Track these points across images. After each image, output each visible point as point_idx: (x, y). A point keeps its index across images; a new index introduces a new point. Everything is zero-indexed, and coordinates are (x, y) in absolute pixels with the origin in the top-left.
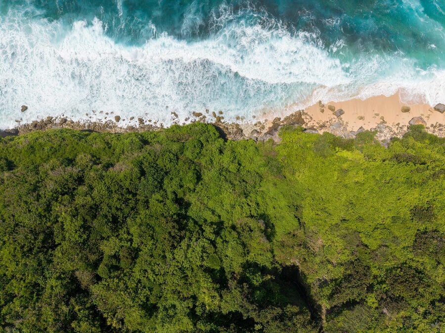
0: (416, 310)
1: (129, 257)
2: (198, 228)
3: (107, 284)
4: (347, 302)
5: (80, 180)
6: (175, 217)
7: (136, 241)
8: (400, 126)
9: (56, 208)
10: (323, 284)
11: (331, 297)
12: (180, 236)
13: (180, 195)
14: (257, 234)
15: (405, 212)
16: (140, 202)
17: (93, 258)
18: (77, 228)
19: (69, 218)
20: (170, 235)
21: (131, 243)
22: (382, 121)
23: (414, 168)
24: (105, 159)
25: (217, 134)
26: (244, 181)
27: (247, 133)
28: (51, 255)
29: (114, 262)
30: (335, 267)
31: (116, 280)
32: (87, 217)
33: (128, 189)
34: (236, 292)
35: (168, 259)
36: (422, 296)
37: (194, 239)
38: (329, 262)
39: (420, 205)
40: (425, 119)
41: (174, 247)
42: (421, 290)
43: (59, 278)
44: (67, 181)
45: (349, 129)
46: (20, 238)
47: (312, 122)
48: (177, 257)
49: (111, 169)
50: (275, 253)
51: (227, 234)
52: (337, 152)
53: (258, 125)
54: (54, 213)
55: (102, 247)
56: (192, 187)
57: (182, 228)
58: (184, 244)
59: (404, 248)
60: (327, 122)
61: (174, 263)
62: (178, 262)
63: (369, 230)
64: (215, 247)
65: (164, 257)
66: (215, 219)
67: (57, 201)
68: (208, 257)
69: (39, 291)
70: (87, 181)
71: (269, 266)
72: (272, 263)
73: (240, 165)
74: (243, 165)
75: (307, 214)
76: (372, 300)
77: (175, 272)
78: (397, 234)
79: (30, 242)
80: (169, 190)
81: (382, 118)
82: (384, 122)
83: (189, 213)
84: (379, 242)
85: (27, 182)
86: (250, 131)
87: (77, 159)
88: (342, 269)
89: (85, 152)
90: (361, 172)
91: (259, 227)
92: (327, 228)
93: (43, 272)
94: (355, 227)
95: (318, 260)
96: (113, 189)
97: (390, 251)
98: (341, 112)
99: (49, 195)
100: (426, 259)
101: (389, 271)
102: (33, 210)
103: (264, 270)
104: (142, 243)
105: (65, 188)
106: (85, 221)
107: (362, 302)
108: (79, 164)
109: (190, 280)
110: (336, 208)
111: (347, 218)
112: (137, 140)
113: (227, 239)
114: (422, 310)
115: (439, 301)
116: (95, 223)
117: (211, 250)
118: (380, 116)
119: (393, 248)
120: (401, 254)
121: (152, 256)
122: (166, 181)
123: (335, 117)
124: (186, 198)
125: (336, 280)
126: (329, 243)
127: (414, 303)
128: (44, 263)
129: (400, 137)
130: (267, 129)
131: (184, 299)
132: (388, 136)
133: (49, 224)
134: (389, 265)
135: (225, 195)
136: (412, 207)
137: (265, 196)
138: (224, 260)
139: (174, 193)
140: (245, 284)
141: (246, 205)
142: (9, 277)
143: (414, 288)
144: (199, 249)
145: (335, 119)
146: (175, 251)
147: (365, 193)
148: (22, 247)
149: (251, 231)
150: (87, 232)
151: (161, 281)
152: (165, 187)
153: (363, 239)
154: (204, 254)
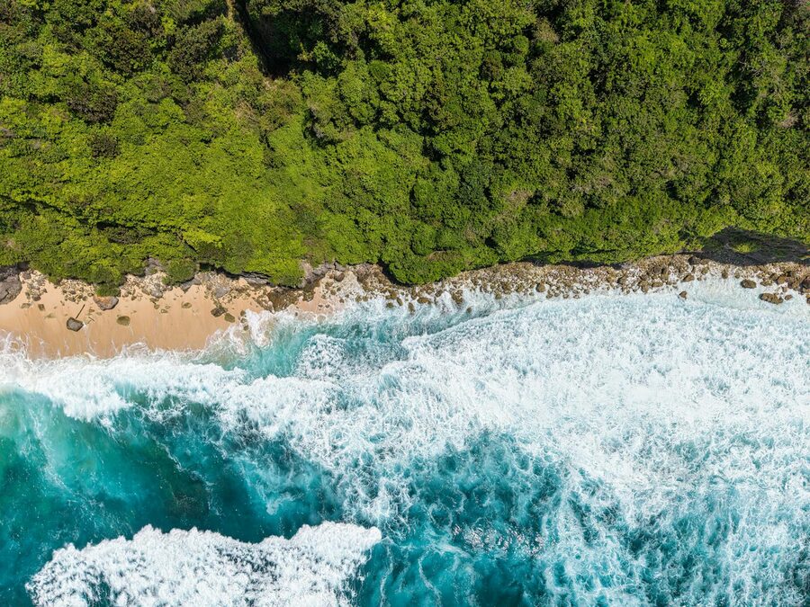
0: (115, 13)
1: (490, 65)
2: (406, 116)
3: (514, 25)
4: (199, 23)
5: (571, 174)
6: (437, 130)
7: (483, 91)
8: (130, 296)
9: (595, 130)
10: (232, 53)
11: (221, 30)
12: (426, 101)
13: (435, 165)
14: (325, 116)
15: (127, 149)
16: (488, 150)
17: (539, 62)
18: (563, 101)
19: (576, 115)
20: (438, 100)
21: (490, 86)
22: (157, 303)
23: (117, 215)
24: (543, 211)
25: (392, 267)
26: (347, 195)
27: (350, 277)
28: (593, 61)
29: (509, 57)
30: (216, 78)
31: (503, 31)
32: (553, 118)
33: (506, 167)
34: (346, 28)
35: (439, 66)
36: (108, 30)
37: (408, 99)
38: (225, 85)
39: (108, 159)
40: (96, 307)
41: (433, 85)
42: (110, 39)
43: (578, 29)
44: (587, 170)
45: (203, 288)
46: (634, 81)
47: (256, 297)
48: (429, 71)
49: (531, 194)
50: (299, 95)
51: (365, 112)
52: (220, 240)
53: (335, 289)
54: (598, 121)
55: (529, 77)
56: (421, 181)
57: (425, 114)
58: (421, 91)
59: (129, 99)
60: (235, 297)
61: (430, 62)
62: (425, 64)
63: (172, 125)
64: (379, 91)
65: (444, 70)
66: (383, 133)
67: (597, 140)
68: (388, 76)
69: (602, 10)
70: (563, 173)
71: (308, 74)
72: (303, 80)
73: (357, 222)
74: (352, 223)
75: (257, 153)
76: (169, 26)
77: (428, 49)
78: (137, 120)
79: (621, 76)
80: (450, 171)
81: (156, 307)
82: (153, 301)
83: (420, 139)
84: (160, 107)
85: (642, 164)
86: (346, 279)
87: (581, 207)
88: (207, 71)
89: (572, 219)
90: (186, 208)
91: (323, 126)
92: (229, 133)
93: (601, 36)
94: (192, 130)
95: (240, 87)
96: (525, 165)
97: (147, 95)
98: (216, 313)
99: (608, 149)
100: (102, 83)
101: (147, 66)
102: (623, 122)
103: (313, 66)
104: (476, 88)
105: (589, 159)
106: (555, 113)
107: (180, 23)
108: (577, 200)
109: (410, 41)
110: (218, 158)
111: (203, 144)
112: (501, 244)
113: (365, 105)
114: (108, 13)
115: (86, 26)
116: (541, 111)
117: (385, 86)
118: (159, 310)
119: (141, 99)
120: (132, 92)
121: (461, 69)
122: (456, 183)
123: (224, 305)
124: (428, 161)
125: (214, 57)
126: (225, 110)
127: (118, 22)
128: (601, 49)
129: (131, 278)
130: (321, 284)
131: (414, 15)
132: (147, 280)
133: (602, 104)
134: (147, 75)
135: (373, 170)
136: (118, 157)
137: (319, 178)
138: (367, 74)
139: (443, 169)
140: (336, 41)
141: (343, 160)
142: (645, 26)
143: (118, 41)
144: (400, 85)
145: (224, 301)
146: (431, 79)
147: (181, 179)
148: (629, 67)
149: (332, 120)
150: (550, 98)
151: (445, 35)
152: (457, 177)
153: (181, 112)
154: (392, 79)
